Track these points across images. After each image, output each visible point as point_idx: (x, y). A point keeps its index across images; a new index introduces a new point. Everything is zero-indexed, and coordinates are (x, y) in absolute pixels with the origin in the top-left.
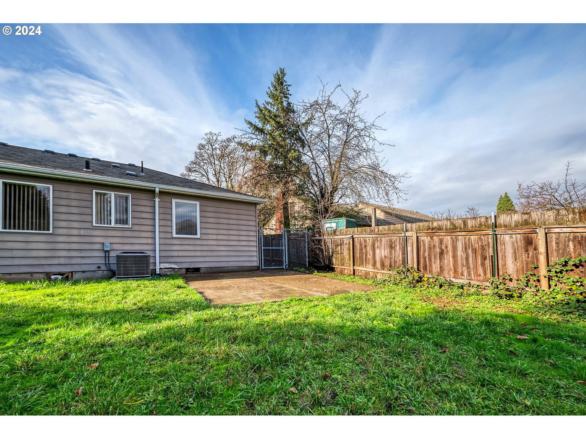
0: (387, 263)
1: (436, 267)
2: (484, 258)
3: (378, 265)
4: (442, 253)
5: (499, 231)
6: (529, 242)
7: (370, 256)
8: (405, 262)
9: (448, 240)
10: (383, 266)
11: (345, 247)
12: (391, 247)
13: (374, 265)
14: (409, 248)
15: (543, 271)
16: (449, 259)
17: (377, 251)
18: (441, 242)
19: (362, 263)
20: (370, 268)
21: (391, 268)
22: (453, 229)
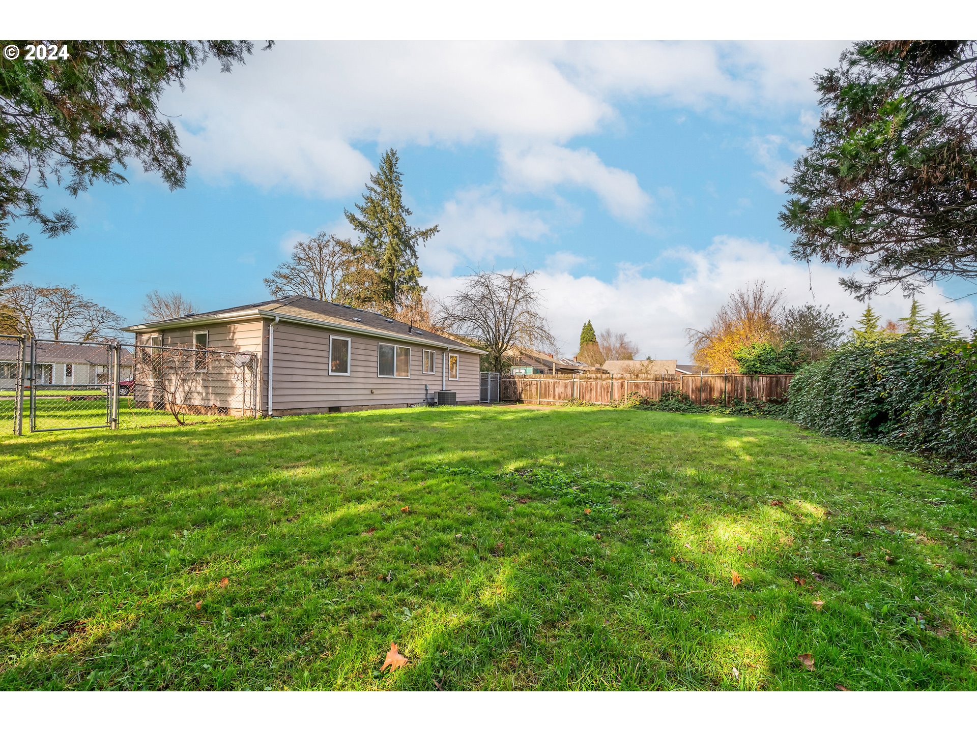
0: (562, 396)
1: (588, 397)
2: (608, 392)
3: (557, 397)
4: (591, 390)
5: (613, 381)
6: (622, 385)
7: (551, 393)
8: (572, 395)
9: (594, 384)
10: (560, 398)
11: (534, 387)
12: (566, 387)
13: (554, 397)
14: (575, 388)
15: (626, 397)
16: (594, 392)
17: (556, 389)
18: (591, 384)
19: (545, 397)
20: (551, 400)
21: (564, 399)
22: (597, 379)
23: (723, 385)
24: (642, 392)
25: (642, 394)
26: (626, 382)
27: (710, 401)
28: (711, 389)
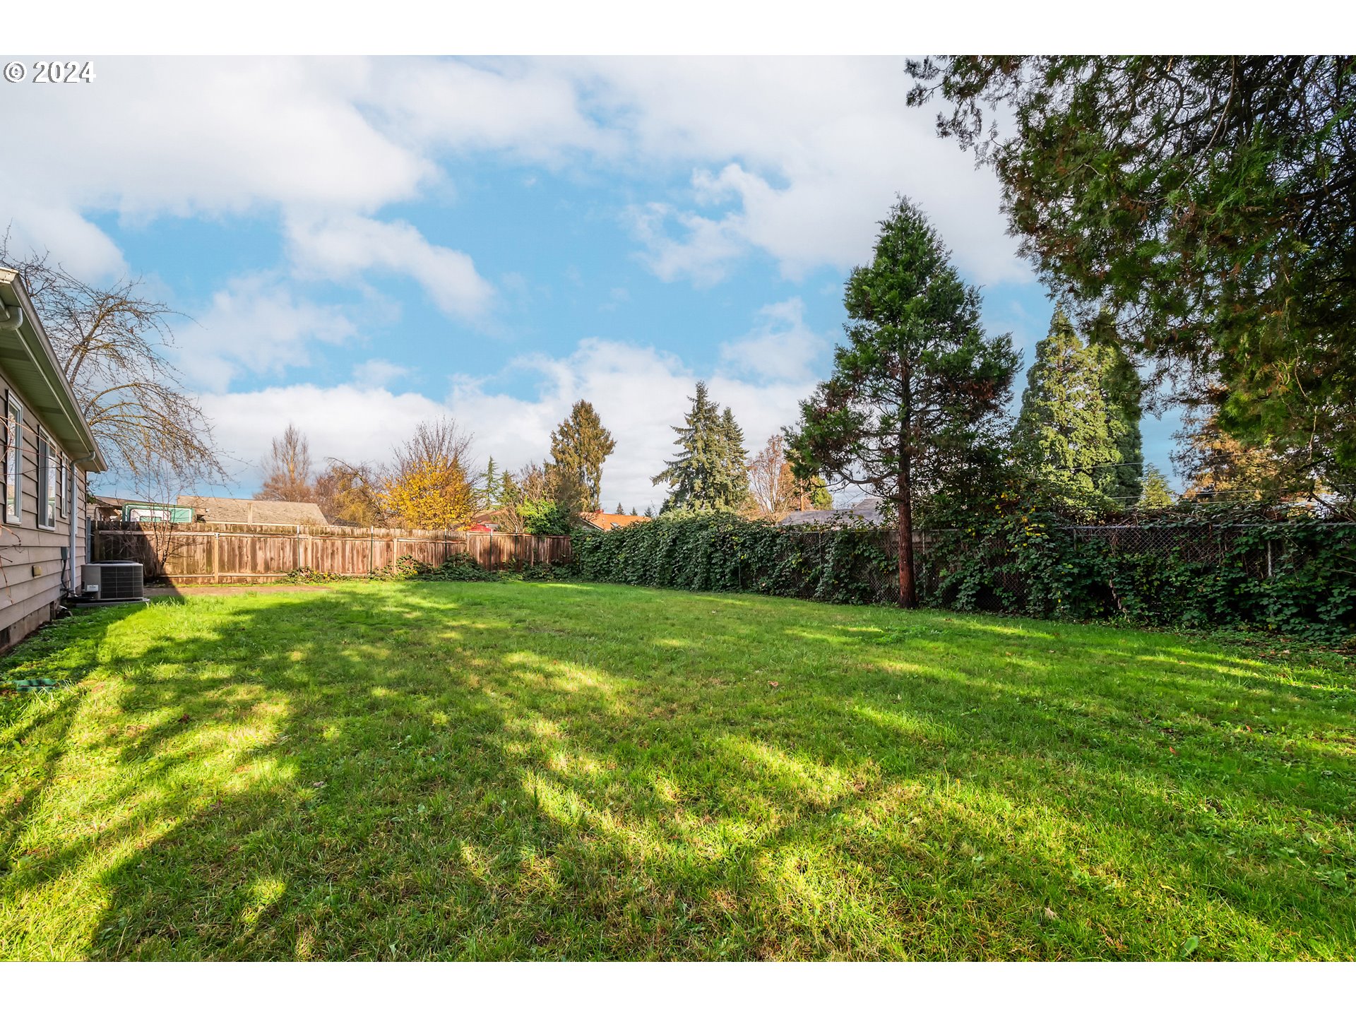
0: (274, 565)
1: (327, 564)
2: (364, 557)
3: (261, 567)
4: (332, 554)
5: (374, 539)
6: (388, 546)
9: (338, 543)
10: (267, 568)
15: (394, 564)
16: (338, 558)
18: (333, 544)
19: (232, 568)
20: (247, 573)
21: (279, 570)
22: (344, 535)
23: (512, 546)
24: (417, 556)
25: (417, 558)
26: (395, 540)
27: (500, 565)
28: (500, 552)
